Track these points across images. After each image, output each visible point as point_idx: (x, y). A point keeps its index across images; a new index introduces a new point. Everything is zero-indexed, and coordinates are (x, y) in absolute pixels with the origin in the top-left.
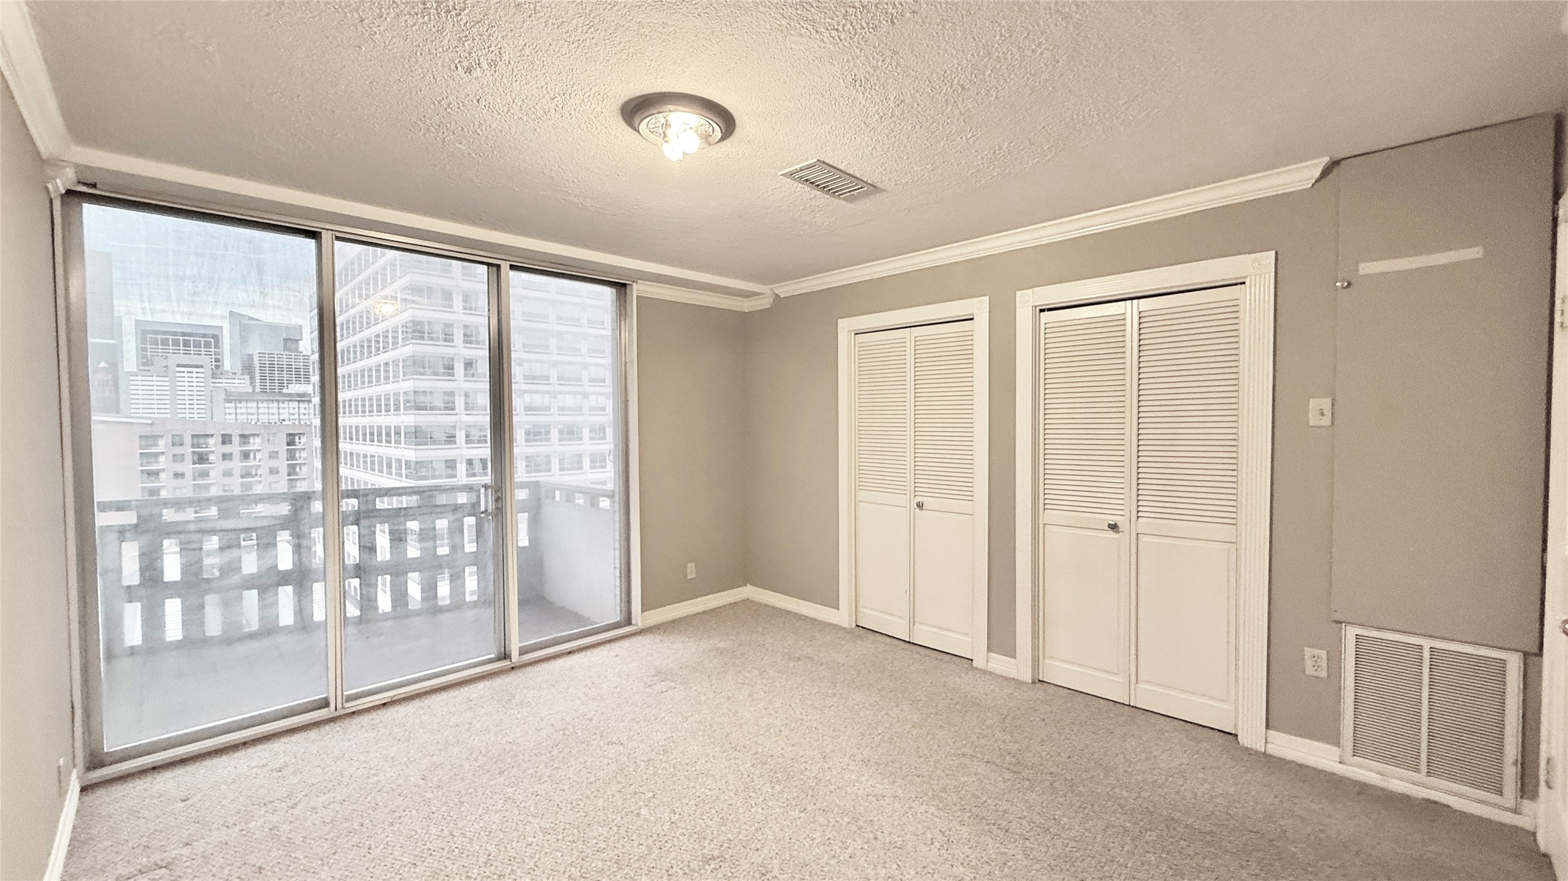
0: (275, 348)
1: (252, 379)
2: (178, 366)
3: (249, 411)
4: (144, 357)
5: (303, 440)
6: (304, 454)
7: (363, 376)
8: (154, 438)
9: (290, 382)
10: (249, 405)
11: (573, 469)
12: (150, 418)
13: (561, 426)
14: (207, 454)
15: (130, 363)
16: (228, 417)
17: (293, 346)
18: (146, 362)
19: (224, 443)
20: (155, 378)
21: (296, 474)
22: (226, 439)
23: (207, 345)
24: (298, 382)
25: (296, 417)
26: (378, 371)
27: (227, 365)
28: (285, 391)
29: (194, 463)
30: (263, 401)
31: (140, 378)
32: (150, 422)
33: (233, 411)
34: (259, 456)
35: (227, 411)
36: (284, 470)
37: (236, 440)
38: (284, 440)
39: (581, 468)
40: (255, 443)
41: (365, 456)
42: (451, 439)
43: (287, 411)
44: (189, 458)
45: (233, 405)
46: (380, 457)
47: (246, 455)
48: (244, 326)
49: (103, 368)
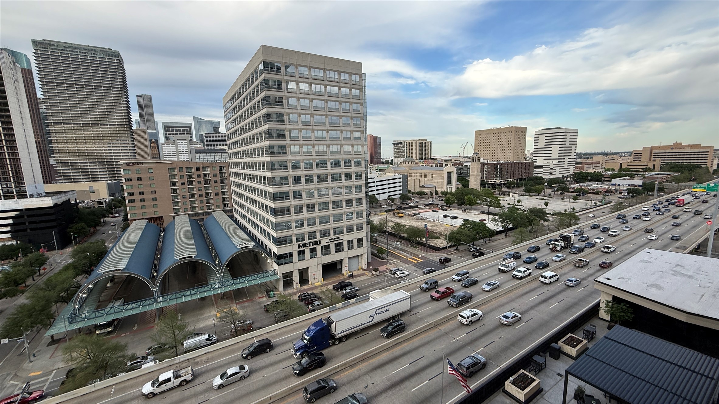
0: (211, 131)
1: (204, 144)
2: (178, 140)
3: (204, 157)
4: (166, 137)
5: (225, 169)
6: (226, 175)
7: (250, 139)
8: (173, 169)
9: (217, 145)
10: (204, 155)
11: (337, 180)
12: (171, 161)
13: (331, 161)
14: (192, 175)
15: (162, 139)
16: (197, 160)
17: (217, 129)
18: (167, 138)
19: (197, 170)
20: (171, 145)
21: (224, 183)
22: (198, 169)
23: (187, 131)
24: (220, 145)
25: (221, 159)
26: (257, 136)
27: (195, 139)
28: (215, 149)
29: (188, 179)
30: (208, 153)
31: (165, 145)
32: (171, 162)
33: (198, 157)
34: (210, 176)
35: (196, 157)
36: (219, 182)
37: (201, 169)
38: (218, 169)
39: (341, 180)
40: (208, 171)
41: (250, 175)
42: (285, 167)
43: (217, 157)
44: (185, 177)
45: (198, 155)
46: (257, 176)
47: (205, 175)
48: (199, 122)
49: (154, 142)
